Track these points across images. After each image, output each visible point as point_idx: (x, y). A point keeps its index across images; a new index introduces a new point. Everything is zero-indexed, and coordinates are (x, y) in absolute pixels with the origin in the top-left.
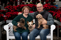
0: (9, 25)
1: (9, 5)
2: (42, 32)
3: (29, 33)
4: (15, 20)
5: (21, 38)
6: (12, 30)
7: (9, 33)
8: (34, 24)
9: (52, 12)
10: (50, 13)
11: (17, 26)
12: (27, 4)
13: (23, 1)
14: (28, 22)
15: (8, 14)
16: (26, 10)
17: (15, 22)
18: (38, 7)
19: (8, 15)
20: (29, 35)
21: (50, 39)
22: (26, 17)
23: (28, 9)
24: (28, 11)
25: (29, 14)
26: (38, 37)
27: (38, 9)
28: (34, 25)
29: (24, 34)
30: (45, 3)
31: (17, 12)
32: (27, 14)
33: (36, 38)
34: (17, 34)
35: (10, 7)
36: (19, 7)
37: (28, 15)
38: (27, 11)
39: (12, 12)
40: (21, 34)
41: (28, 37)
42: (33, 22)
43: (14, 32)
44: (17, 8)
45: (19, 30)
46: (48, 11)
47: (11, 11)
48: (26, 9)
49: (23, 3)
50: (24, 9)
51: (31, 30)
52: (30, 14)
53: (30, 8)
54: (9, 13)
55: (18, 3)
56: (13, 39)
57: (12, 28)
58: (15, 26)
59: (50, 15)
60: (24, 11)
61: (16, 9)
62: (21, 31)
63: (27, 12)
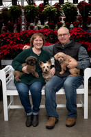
0: (6, 70)
1: (6, 31)
2: (68, 81)
3: (44, 84)
4: (18, 61)
5: (30, 94)
6: (12, 78)
7: (7, 85)
8: (52, 67)
9: (87, 43)
10: (82, 45)
11: (22, 72)
12: (39, 28)
13: (32, 24)
14: (41, 63)
15: (4, 48)
16: (38, 40)
17: (17, 63)
18: (61, 35)
19: (4, 50)
20: (44, 87)
21: (83, 95)
22: (38, 53)
23: (41, 39)
24: (42, 42)
25: (44, 49)
26: (61, 92)
27: (59, 38)
28: (53, 69)
29: (36, 85)
30: (72, 26)
31: (21, 45)
32: (39, 47)
33: (57, 93)
34: (22, 86)
35: (7, 35)
36: (24, 34)
37: (41, 49)
38: (39, 42)
39: (11, 44)
40: (29, 86)
41: (43, 92)
42: (50, 62)
43: (16, 83)
44: (21, 37)
45: (26, 79)
46: (78, 42)
47: (9, 43)
48: (37, 38)
49: (32, 27)
50: (33, 39)
51: (47, 77)
52: (45, 47)
53: (45, 36)
54: (5, 46)
55: (23, 27)
56: (14, 96)
57: (11, 74)
58: (17, 72)
59: (82, 49)
60: (35, 42)
61: (19, 39)
62: (29, 81)
63: (40, 44)
